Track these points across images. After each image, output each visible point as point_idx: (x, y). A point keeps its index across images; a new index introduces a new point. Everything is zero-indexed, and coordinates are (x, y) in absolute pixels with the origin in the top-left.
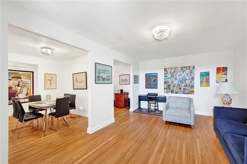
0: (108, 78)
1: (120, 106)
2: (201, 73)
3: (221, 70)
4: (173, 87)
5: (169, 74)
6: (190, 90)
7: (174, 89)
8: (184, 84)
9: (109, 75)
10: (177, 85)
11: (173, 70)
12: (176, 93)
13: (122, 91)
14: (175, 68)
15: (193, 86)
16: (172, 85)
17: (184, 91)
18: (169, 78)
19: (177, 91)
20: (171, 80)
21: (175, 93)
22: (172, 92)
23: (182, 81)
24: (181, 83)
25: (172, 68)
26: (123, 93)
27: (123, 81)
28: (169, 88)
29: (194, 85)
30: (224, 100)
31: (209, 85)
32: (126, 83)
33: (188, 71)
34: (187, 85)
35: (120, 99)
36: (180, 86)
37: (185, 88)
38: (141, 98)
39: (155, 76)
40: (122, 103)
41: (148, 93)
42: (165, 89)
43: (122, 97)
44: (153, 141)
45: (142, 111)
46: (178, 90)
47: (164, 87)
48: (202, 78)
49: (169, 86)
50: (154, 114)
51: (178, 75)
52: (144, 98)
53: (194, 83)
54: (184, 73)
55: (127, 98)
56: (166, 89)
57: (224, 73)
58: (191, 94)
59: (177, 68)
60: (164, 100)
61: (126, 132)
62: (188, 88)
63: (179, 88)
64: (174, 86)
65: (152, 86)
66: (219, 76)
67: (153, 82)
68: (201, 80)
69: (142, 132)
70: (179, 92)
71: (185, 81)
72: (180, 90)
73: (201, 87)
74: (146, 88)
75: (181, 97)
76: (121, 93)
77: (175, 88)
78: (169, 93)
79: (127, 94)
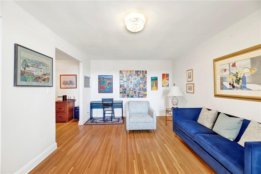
0: (44, 77)
1: (62, 119)
2: (152, 78)
3: (165, 76)
4: (129, 91)
5: (125, 77)
6: (144, 94)
7: (129, 93)
8: (138, 88)
9: (48, 72)
10: (133, 88)
11: (128, 73)
12: (132, 97)
13: (64, 97)
14: (131, 71)
15: (145, 90)
16: (128, 89)
17: (139, 95)
18: (124, 82)
19: (132, 95)
20: (127, 84)
21: (130, 97)
22: (128, 96)
23: (137, 85)
24: (136, 87)
25: (127, 71)
26: (67, 101)
27: (65, 83)
28: (125, 92)
29: (147, 89)
30: (174, 102)
31: (158, 88)
32: (71, 86)
33: (141, 76)
34: (141, 88)
35: (63, 110)
36: (135, 90)
37: (139, 91)
38: (93, 106)
39: (110, 79)
40: (66, 114)
41: (103, 99)
42: (120, 93)
43: (65, 106)
44: (128, 165)
45: (96, 122)
46: (134, 94)
47: (120, 91)
48: (152, 82)
49: (125, 89)
50: (111, 123)
51: (134, 79)
52: (97, 105)
53: (146, 87)
54: (138, 77)
55: (73, 107)
56: (122, 93)
57: (167, 79)
58: (144, 97)
59: (132, 72)
60: (120, 105)
61: (83, 162)
62: (142, 92)
63: (134, 91)
64: (130, 89)
65: (106, 90)
66: (164, 81)
67: (108, 85)
68: (151, 84)
69: (108, 154)
70: (134, 96)
71: (139, 85)
72: (135, 94)
73: (152, 90)
74: (99, 92)
75: (141, 101)
76: (63, 101)
77: (131, 92)
78: (124, 97)
79: (73, 102)
